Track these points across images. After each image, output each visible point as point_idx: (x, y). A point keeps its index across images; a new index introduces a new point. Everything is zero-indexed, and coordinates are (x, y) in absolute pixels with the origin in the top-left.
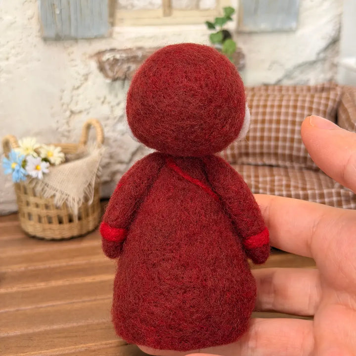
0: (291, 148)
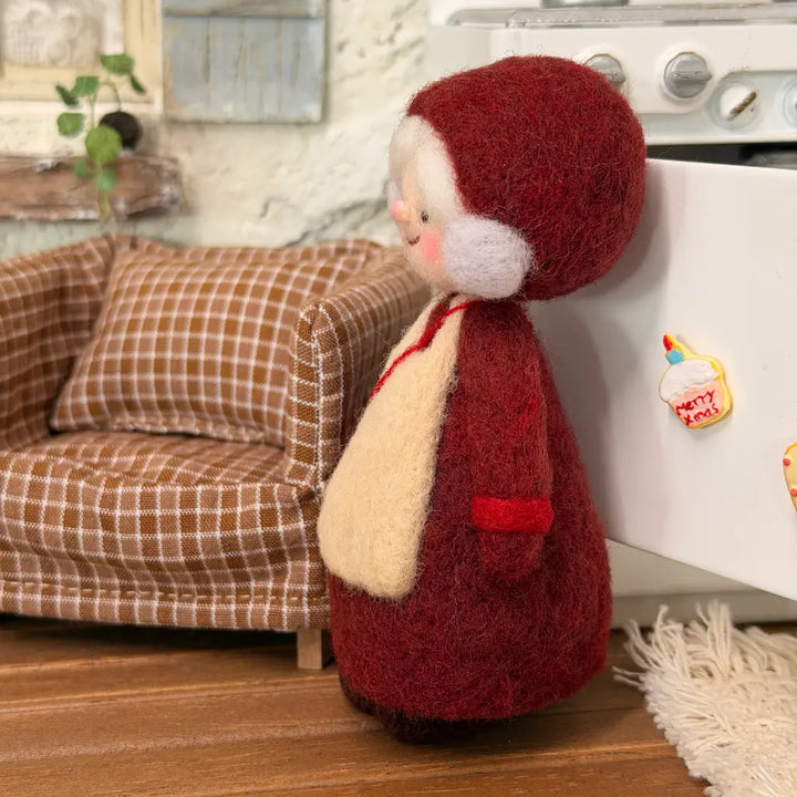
0: (257, 397)
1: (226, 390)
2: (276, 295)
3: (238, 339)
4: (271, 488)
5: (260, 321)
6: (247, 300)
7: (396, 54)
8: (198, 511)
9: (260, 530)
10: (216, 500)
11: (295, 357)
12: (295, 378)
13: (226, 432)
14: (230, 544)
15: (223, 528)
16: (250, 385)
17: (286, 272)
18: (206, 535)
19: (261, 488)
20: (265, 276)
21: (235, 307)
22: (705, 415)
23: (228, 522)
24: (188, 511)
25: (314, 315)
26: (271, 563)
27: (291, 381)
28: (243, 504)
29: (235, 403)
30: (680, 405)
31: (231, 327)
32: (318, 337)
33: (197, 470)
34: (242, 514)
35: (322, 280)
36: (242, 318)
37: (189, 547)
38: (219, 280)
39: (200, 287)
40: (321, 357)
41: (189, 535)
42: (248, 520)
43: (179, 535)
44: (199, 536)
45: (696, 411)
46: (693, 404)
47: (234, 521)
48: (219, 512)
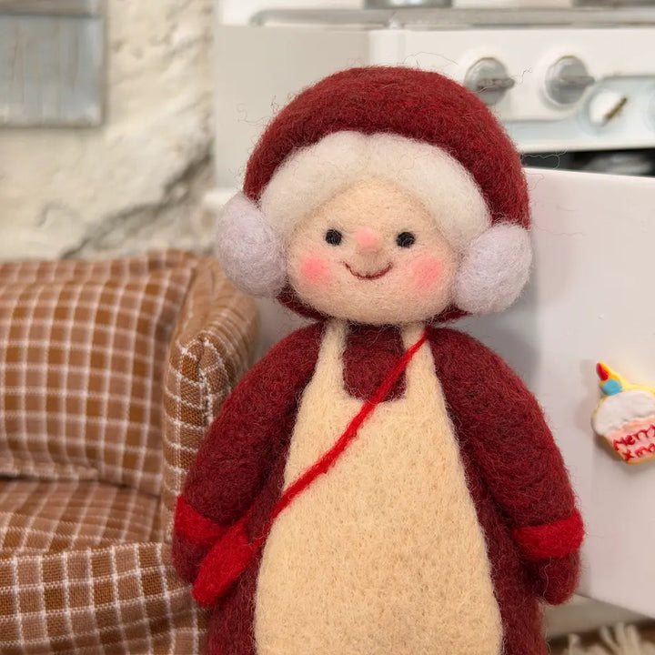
0: (92, 432)
1: (53, 427)
2: (103, 317)
3: (65, 369)
4: (153, 549)
5: (88, 347)
6: (70, 324)
7: (172, 55)
8: (66, 583)
9: (142, 600)
10: (84, 568)
11: (178, 399)
12: (178, 423)
13: (51, 471)
14: (106, 618)
15: (98, 601)
16: (83, 419)
17: (110, 291)
18: (77, 610)
19: (140, 549)
20: (86, 297)
21: (58, 334)
22: (649, 450)
23: (103, 593)
24: (53, 585)
25: (199, 350)
26: (152, 633)
27: (172, 426)
28: (120, 570)
29: (63, 440)
30: (619, 440)
31: (55, 356)
32: (207, 375)
33: (47, 529)
34: (120, 582)
35: (150, 298)
36: (67, 345)
37: (56, 626)
38: (34, 303)
39: (13, 311)
40: (210, 398)
41: (55, 613)
42: (128, 589)
43: (43, 614)
44: (68, 612)
45: (637, 446)
46: (634, 438)
47: (111, 591)
48: (91, 581)
